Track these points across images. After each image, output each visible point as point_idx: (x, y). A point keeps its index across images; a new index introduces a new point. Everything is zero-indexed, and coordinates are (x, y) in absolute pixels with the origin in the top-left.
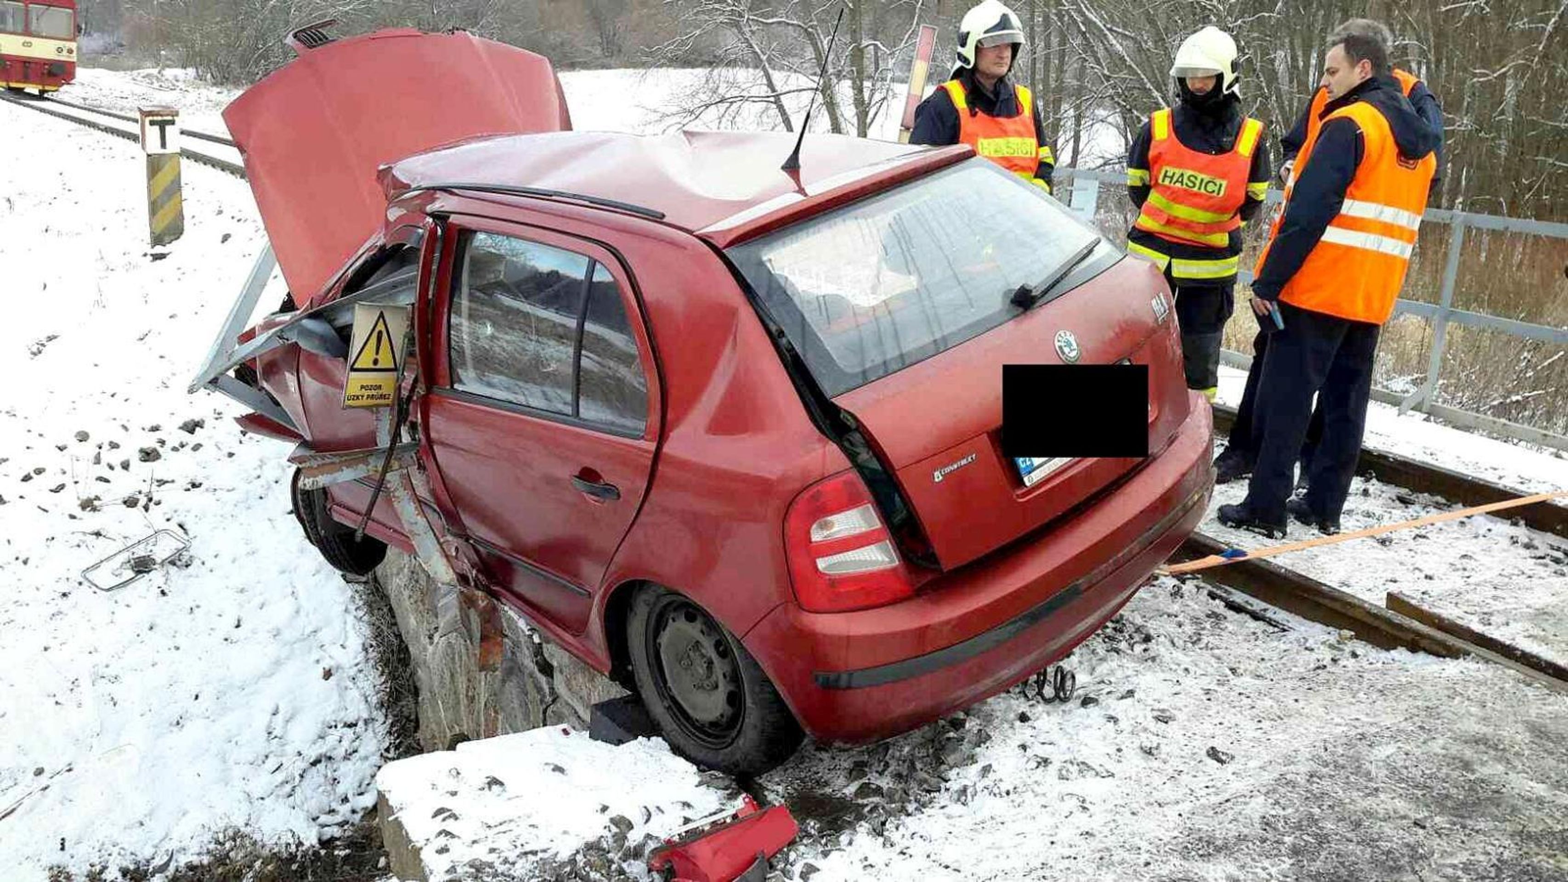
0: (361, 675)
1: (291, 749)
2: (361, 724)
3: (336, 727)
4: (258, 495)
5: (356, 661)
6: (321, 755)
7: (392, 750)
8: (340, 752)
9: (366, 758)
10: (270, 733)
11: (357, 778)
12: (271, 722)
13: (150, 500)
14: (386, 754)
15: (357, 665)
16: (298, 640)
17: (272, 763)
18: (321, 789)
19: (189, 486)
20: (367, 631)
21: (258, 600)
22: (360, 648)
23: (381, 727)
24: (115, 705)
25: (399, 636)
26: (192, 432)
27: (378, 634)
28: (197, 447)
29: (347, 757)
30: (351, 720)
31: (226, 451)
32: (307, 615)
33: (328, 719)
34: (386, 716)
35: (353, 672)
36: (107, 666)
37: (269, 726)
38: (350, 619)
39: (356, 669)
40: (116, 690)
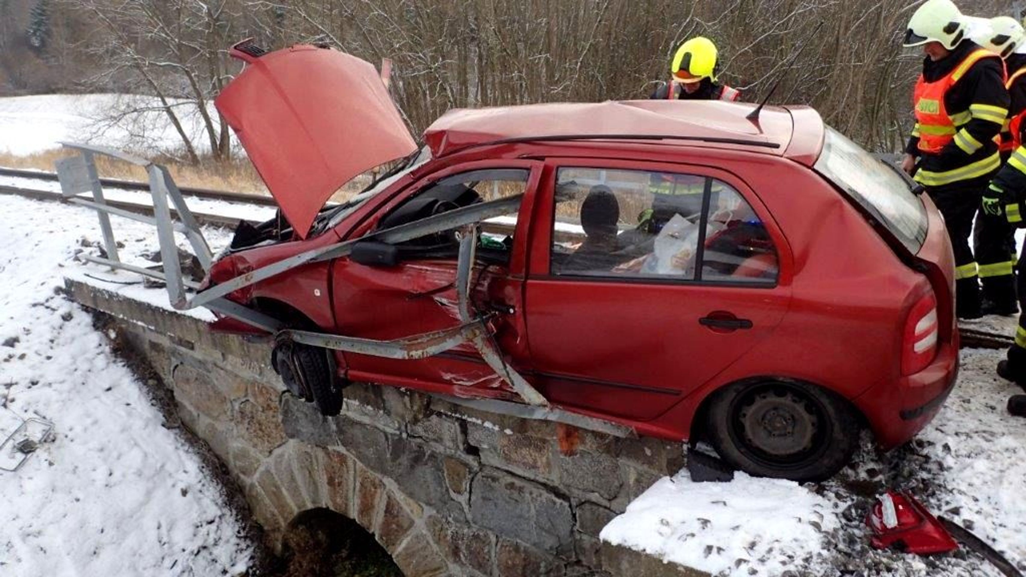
0: (205, 488)
1: (177, 549)
2: (217, 520)
3: (201, 526)
4: (81, 382)
5: (198, 480)
6: (199, 548)
7: (241, 531)
8: (211, 541)
9: (228, 541)
10: (160, 542)
11: (229, 555)
12: (159, 534)
13: (7, 400)
14: (239, 535)
15: (200, 482)
16: (154, 476)
17: (168, 562)
18: (208, 570)
19: (30, 385)
20: (196, 458)
21: (115, 454)
22: (198, 471)
23: (230, 518)
24: (45, 552)
25: (217, 457)
26: (12, 346)
27: (204, 459)
28: (22, 357)
29: (216, 544)
30: (210, 518)
31: (44, 355)
32: (153, 456)
33: (196, 521)
34: (231, 511)
35: (199, 486)
36: (30, 526)
37: (159, 538)
38: (181, 452)
39: (200, 484)
40: (42, 541)
